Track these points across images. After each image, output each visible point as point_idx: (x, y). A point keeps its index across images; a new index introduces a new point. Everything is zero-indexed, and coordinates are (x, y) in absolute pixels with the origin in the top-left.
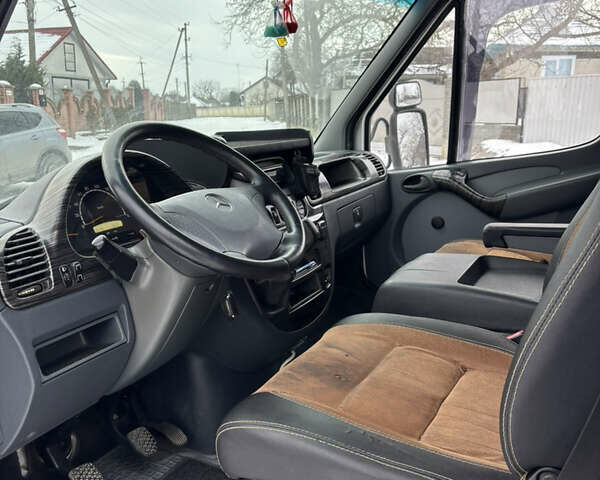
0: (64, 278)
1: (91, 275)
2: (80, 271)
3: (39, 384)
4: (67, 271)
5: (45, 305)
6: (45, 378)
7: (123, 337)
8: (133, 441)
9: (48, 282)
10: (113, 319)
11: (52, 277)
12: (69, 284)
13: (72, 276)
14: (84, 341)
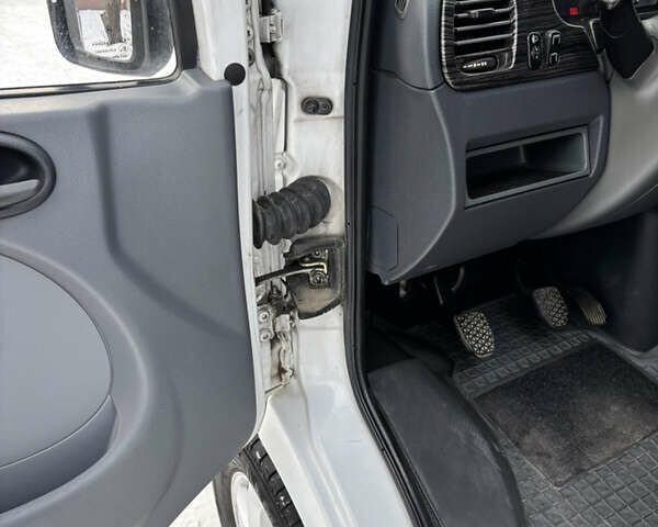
0: (531, 54)
1: (569, 57)
2: (557, 47)
3: (461, 208)
4: (538, 44)
5: (496, 92)
6: (471, 202)
7: (585, 165)
8: (539, 302)
9: (507, 55)
10: (580, 134)
11: (514, 48)
12: (536, 64)
13: (543, 54)
14: (523, 159)
